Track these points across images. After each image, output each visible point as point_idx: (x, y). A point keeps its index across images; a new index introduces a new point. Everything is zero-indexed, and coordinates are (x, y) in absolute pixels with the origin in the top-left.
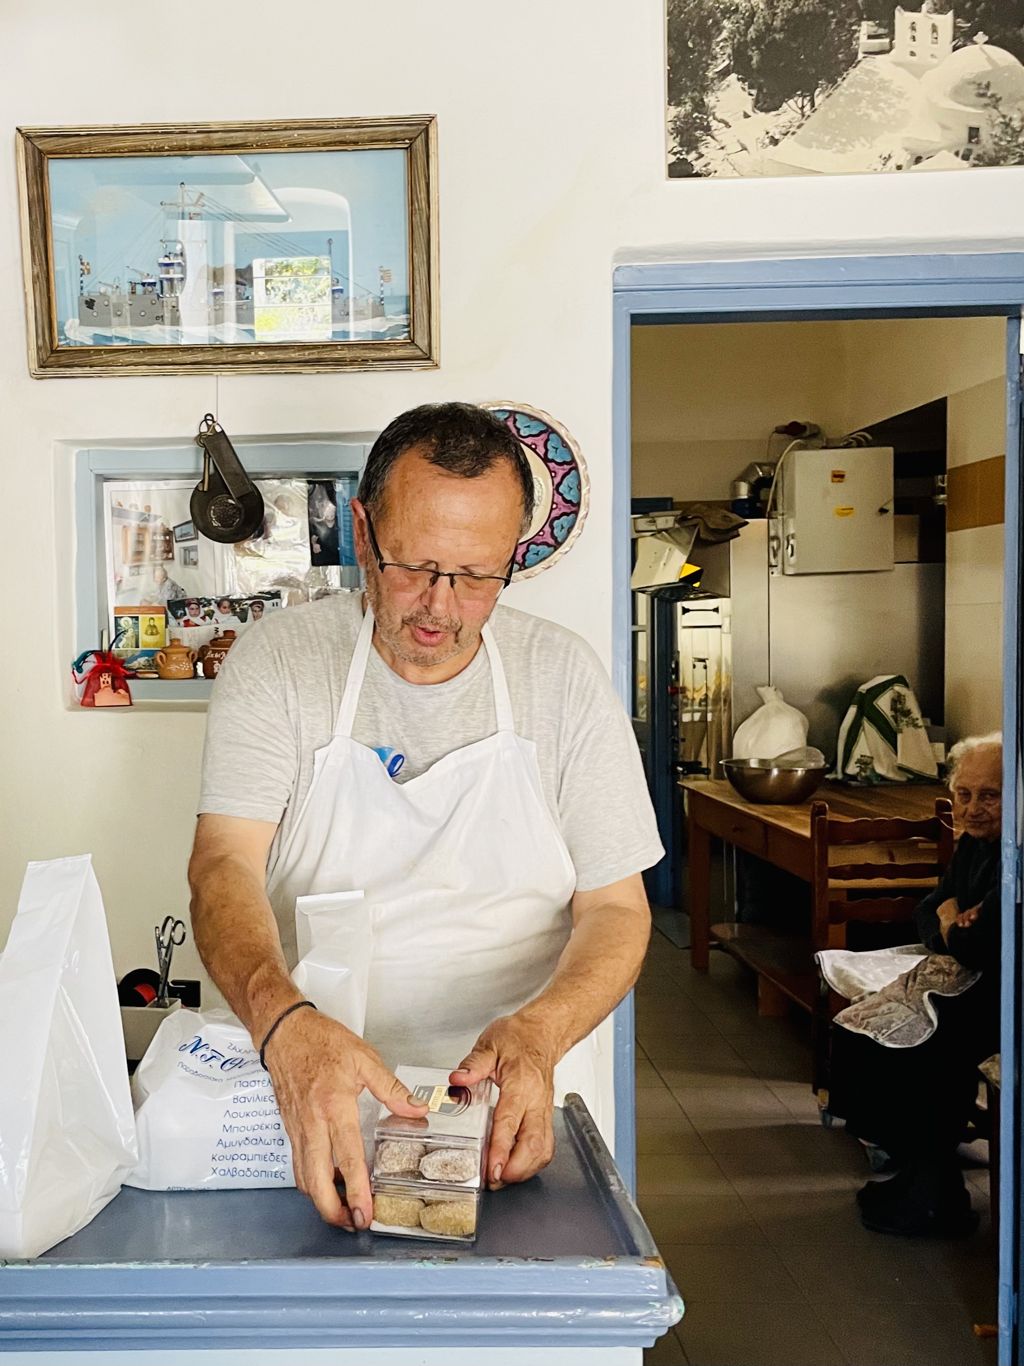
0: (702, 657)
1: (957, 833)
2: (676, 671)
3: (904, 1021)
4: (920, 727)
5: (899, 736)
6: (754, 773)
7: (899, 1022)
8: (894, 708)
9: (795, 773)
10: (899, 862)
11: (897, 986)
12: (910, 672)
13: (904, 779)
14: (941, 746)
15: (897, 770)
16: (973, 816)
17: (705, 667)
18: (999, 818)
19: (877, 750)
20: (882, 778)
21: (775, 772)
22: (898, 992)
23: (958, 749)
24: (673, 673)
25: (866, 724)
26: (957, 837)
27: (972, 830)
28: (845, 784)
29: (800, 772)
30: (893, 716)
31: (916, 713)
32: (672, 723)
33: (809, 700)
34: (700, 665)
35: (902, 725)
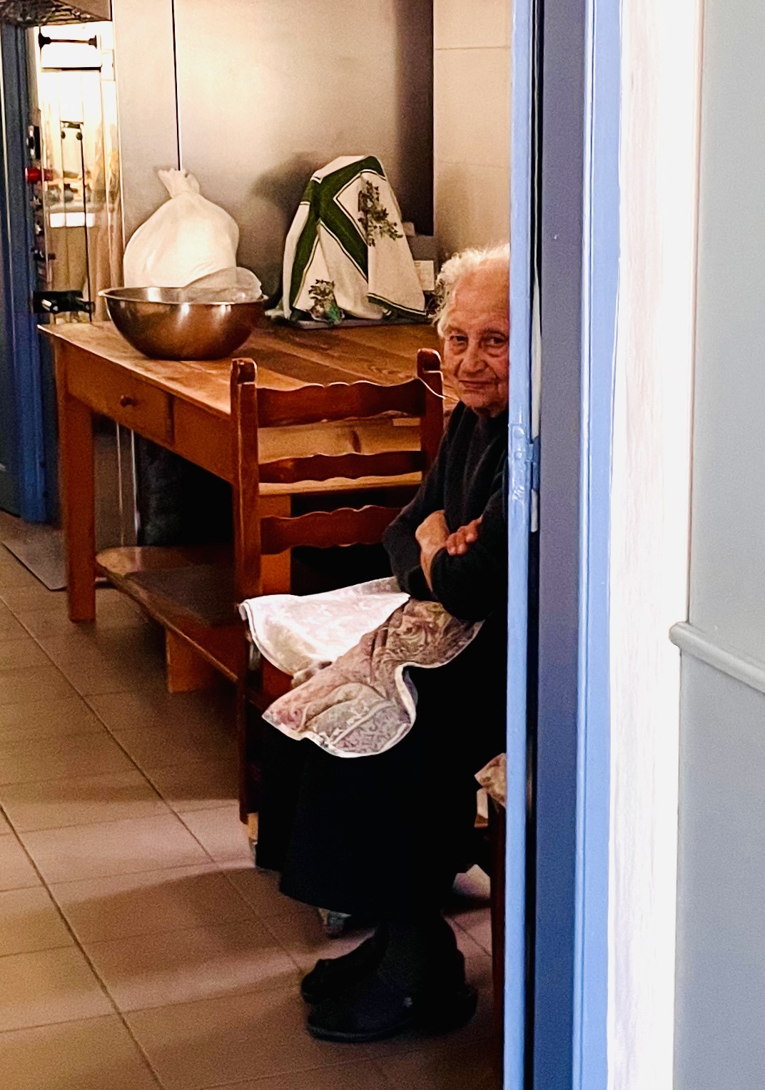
0: (75, 120)
1: (449, 401)
2: (36, 142)
3: (367, 713)
4: (401, 236)
5: (370, 249)
6: (151, 310)
7: (359, 716)
8: (362, 208)
9: (214, 310)
10: (366, 452)
11: (358, 655)
12: (386, 152)
13: (377, 316)
14: (429, 265)
15: (367, 303)
16: (470, 374)
17: (80, 137)
18: (507, 378)
19: (339, 273)
20: (349, 315)
21: (185, 309)
22: (359, 665)
23: (452, 268)
24: (31, 146)
25: (323, 230)
26: (448, 407)
27: (468, 395)
28: (292, 327)
29: (223, 310)
30: (360, 220)
31: (394, 215)
32: (34, 230)
33: (240, 193)
34: (72, 133)
35: (375, 234)
